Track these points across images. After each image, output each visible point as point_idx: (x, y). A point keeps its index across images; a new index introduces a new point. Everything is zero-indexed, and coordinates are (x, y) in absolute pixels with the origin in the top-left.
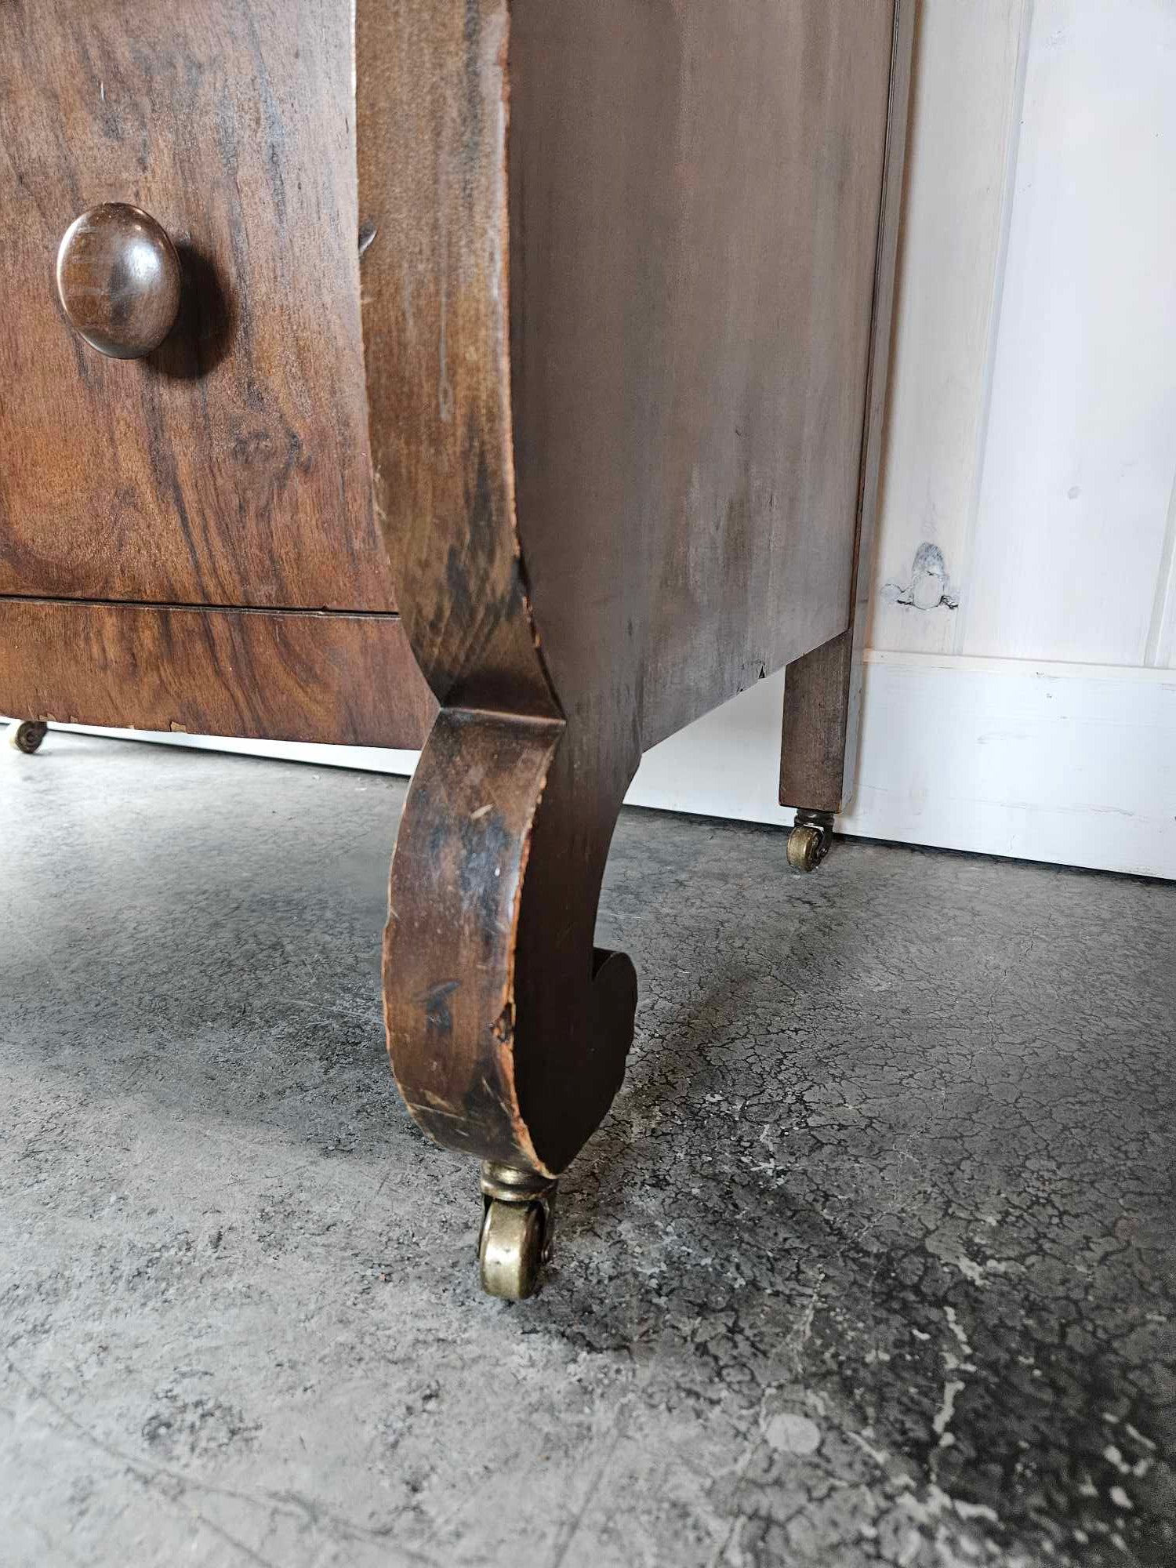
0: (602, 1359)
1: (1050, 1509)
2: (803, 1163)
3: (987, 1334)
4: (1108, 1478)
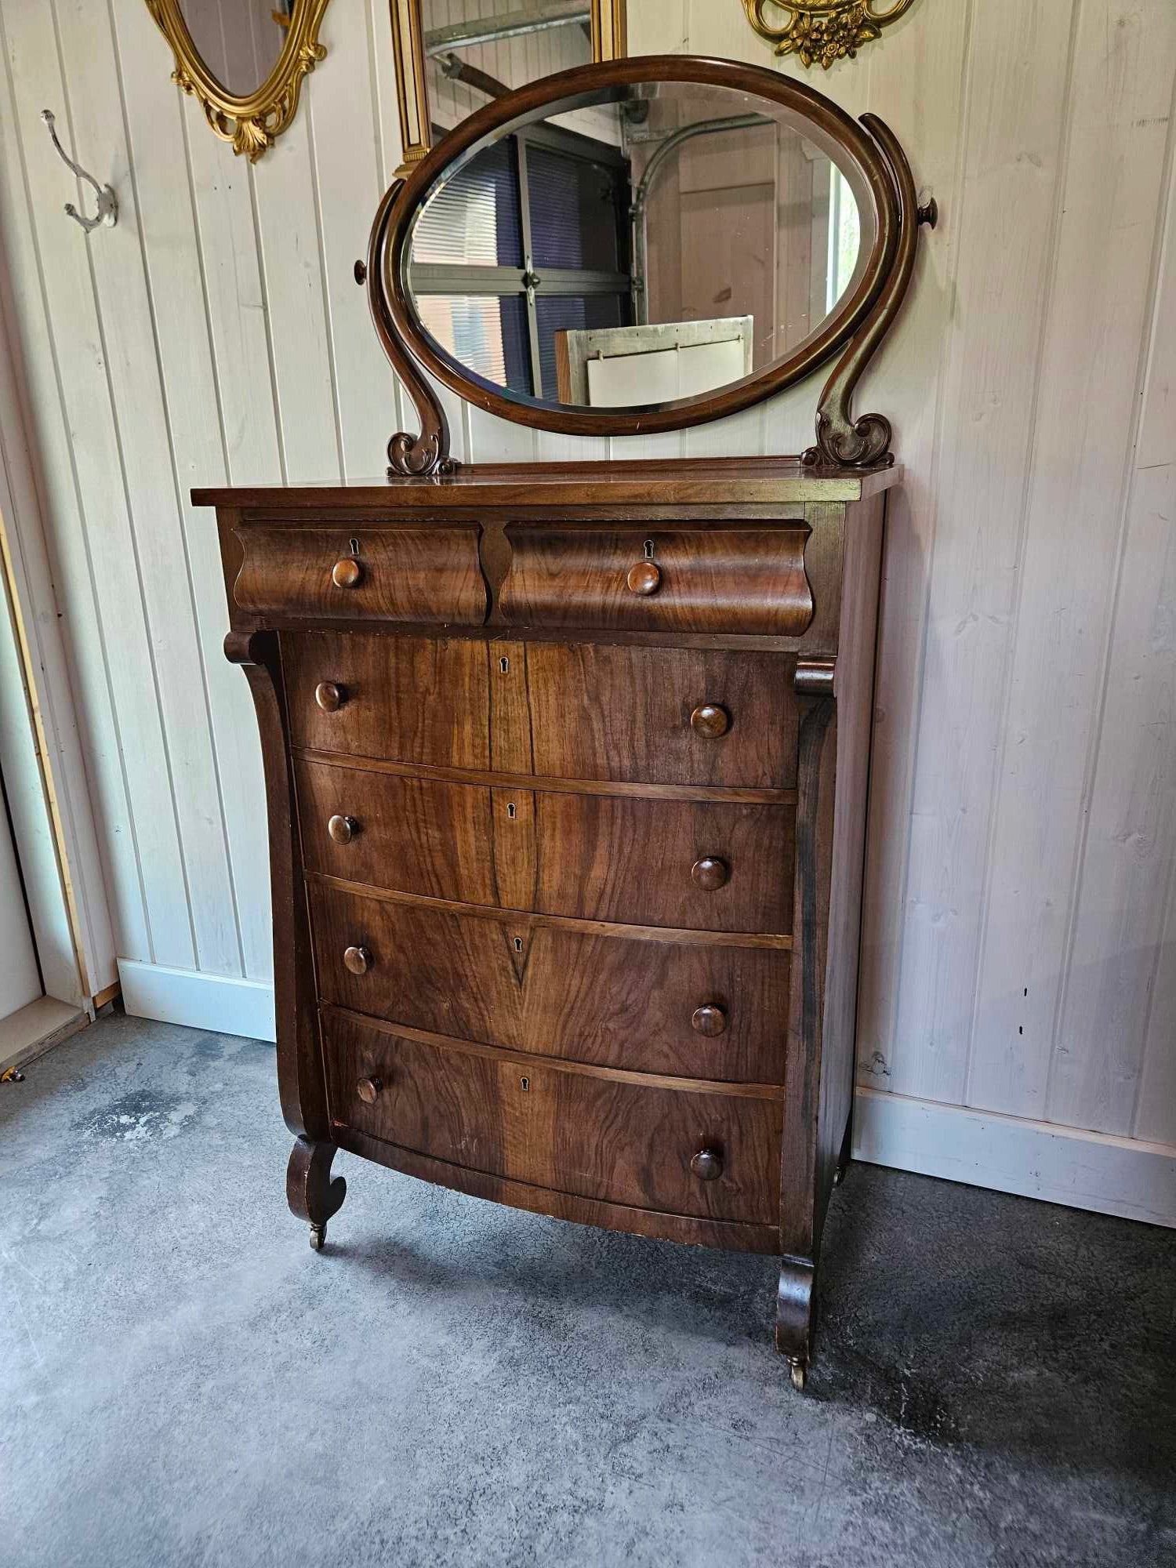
0: (824, 1403)
1: (925, 1429)
2: (861, 1340)
3: (911, 1390)
4: (937, 1421)
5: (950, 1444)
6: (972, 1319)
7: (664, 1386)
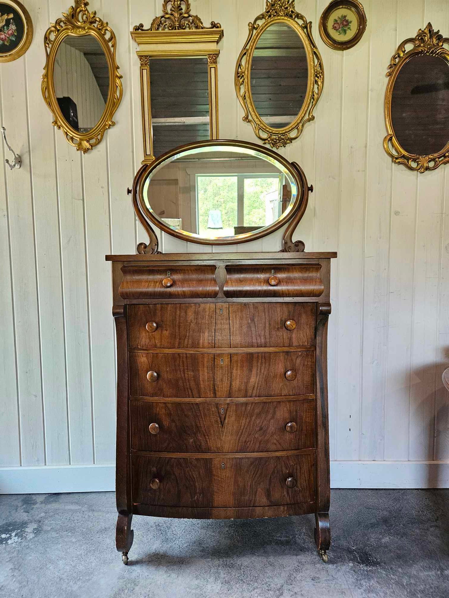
0: (336, 564)
1: (368, 563)
5: (378, 566)
6: (362, 528)
7: (283, 574)
